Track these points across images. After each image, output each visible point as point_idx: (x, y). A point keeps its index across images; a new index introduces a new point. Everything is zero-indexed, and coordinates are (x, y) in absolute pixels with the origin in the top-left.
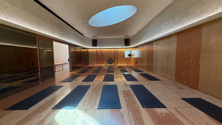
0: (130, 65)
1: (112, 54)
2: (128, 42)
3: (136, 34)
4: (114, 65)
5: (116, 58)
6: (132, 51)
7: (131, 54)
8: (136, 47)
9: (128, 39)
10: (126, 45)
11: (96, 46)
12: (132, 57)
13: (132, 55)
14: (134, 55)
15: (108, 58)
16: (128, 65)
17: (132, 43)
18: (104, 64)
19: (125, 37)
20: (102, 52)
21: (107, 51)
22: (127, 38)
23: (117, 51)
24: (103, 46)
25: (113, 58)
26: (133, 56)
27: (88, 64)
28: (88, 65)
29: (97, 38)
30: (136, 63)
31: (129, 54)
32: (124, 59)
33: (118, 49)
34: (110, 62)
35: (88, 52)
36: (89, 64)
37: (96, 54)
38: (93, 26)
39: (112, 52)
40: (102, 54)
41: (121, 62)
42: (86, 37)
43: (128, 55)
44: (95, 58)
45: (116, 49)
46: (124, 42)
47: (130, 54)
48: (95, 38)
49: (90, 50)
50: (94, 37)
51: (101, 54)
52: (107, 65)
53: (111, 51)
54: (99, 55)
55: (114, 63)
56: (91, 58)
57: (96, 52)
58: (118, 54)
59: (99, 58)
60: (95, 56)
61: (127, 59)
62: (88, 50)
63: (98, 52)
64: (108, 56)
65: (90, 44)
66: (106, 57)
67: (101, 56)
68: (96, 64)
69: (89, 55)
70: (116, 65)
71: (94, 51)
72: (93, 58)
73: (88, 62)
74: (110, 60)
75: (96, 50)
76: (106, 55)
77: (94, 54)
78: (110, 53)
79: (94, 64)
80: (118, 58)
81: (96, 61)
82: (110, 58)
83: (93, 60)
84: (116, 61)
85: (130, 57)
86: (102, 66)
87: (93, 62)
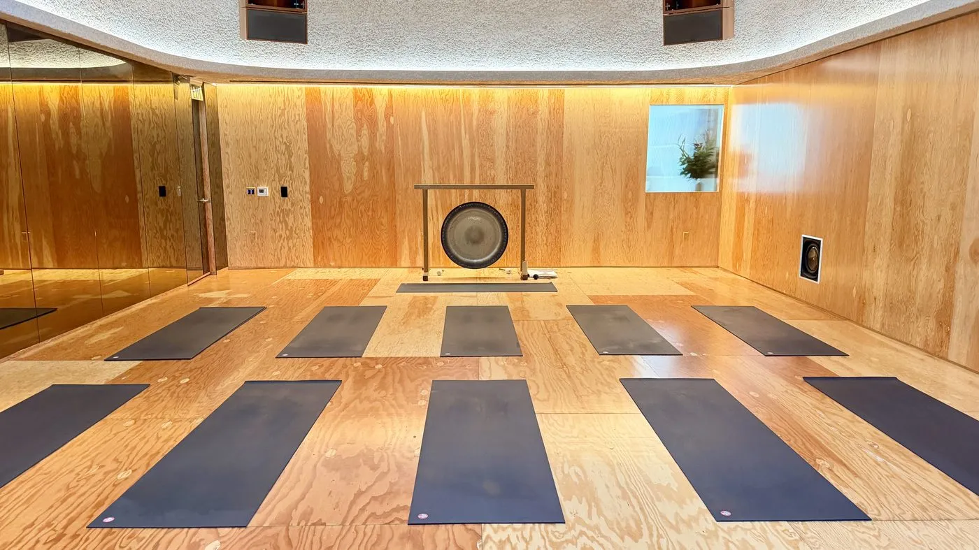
1: (500, 141)
4: (516, 272)
5: (541, 196)
7: (715, 152)
10: (675, 34)
12: (730, 181)
13: (728, 167)
15: (455, 200)
18: (405, 260)
21: (432, 117)
23: (556, 113)
25: (503, 201)
28: (207, 269)
30: (808, 272)
31: (692, 154)
32: (629, 212)
33: (570, 93)
34: (476, 238)
36: (223, 264)
37: (304, 143)
41: (596, 243)
43: (685, 160)
44: (301, 190)
45: (544, 93)
47: (707, 148)
51: (365, 142)
52: (433, 275)
53: (487, 114)
54: (342, 152)
55: (523, 258)
56: (251, 192)
57: (306, 124)
58: (566, 144)
59: (348, 187)
60: (291, 169)
61: (671, 209)
62: (203, 87)
63: (334, 117)
64: (451, 177)
65: (221, 18)
66: (427, 179)
67: (366, 174)
68: (312, 261)
69: (227, 153)
70: (548, 281)
71: (282, 107)
72: (267, 193)
73: (211, 240)
74: (478, 218)
75: (306, 89)
76: (431, 159)
77: (284, 137)
78: (467, 136)
79: (286, 262)
80: (565, 195)
81: (308, 222)
82: (470, 195)
83: (277, 209)
84: (540, 229)
85: (699, 186)
86: (366, 302)
87: (279, 241)
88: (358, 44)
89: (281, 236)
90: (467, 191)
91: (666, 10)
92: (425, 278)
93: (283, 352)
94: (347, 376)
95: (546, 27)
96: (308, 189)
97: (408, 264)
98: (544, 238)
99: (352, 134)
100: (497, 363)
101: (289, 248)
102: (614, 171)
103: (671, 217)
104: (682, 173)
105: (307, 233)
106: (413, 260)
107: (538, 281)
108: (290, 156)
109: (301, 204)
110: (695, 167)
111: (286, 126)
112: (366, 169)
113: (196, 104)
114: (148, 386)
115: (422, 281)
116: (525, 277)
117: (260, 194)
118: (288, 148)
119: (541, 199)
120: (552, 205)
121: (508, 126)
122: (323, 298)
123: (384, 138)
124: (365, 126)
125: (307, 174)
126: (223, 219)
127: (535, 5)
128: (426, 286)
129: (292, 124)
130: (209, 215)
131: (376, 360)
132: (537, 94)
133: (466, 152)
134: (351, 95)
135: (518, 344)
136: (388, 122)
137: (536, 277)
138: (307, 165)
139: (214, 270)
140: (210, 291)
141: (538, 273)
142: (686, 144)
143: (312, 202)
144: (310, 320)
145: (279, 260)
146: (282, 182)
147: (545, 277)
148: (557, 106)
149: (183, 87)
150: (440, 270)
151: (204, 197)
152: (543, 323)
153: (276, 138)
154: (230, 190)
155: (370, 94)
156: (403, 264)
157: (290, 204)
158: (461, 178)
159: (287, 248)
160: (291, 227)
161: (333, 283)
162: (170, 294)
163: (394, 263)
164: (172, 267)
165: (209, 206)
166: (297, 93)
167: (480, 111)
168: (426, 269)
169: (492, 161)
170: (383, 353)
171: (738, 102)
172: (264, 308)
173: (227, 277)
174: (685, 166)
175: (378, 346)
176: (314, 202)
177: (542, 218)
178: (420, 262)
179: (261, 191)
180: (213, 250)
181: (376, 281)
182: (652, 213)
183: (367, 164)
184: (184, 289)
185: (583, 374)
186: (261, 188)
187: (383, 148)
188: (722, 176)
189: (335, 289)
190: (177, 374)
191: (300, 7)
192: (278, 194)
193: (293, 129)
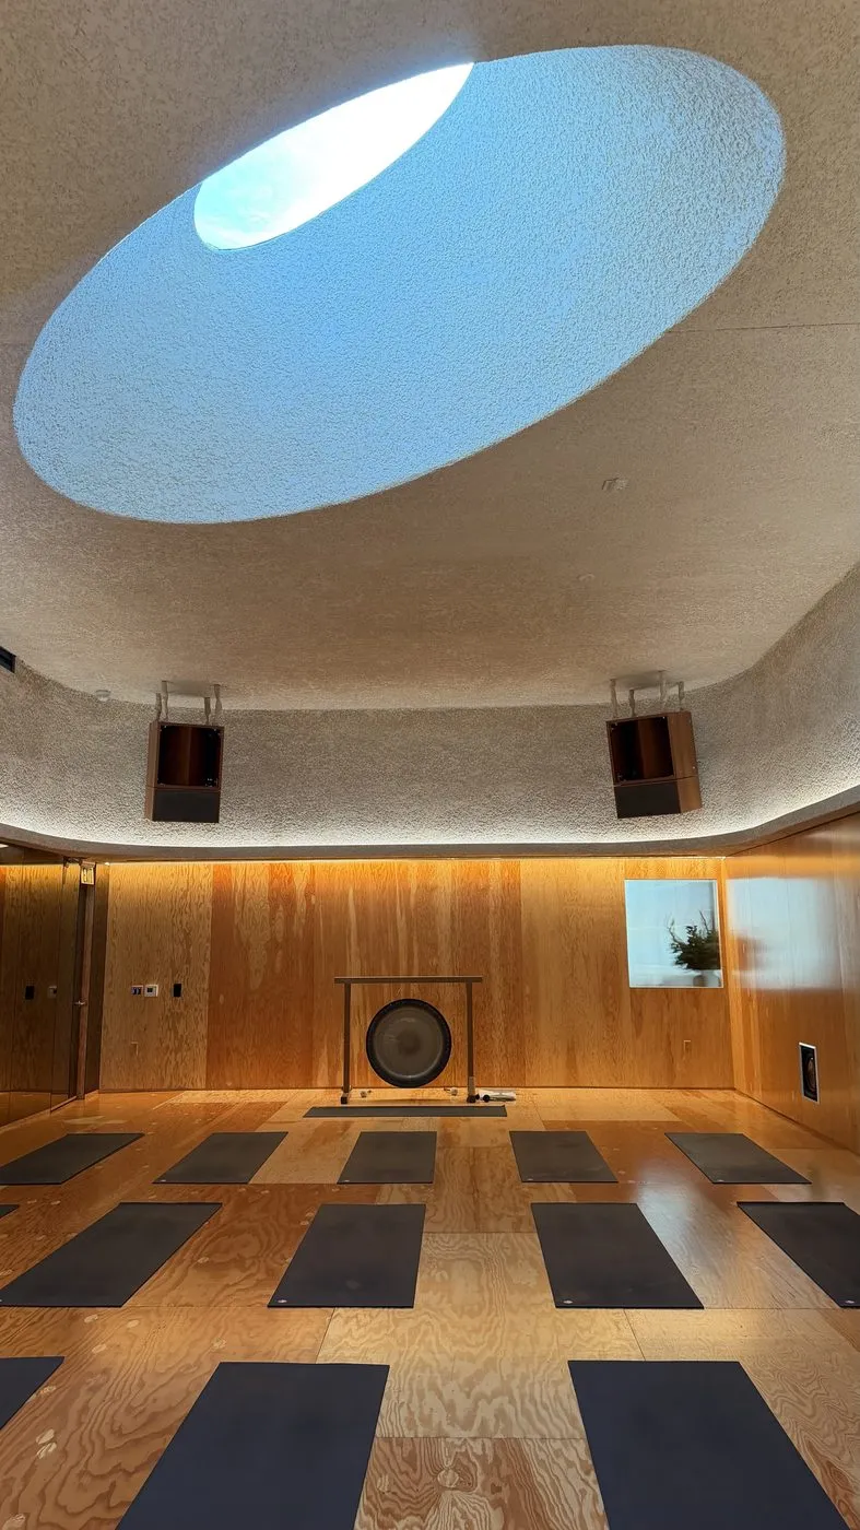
0: (708, 1103)
1: (444, 922)
2: (666, 767)
3: (782, 652)
4: (463, 1093)
6: (732, 886)
7: (712, 937)
8: (791, 837)
9: (659, 725)
10: (630, 807)
11: (206, 813)
12: (735, 973)
13: (730, 954)
14: (765, 956)
15: (388, 995)
16: (677, 1098)
17: (714, 775)
18: (322, 1077)
19: (623, 697)
20: (301, 906)
21: (361, 895)
22: (648, 701)
23: (511, 889)
24: (314, 813)
25: (447, 999)
26: (744, 964)
27: (80, 1075)
28: (73, 1092)
29: (230, 704)
30: (810, 1090)
31: (684, 938)
32: (611, 1013)
33: (527, 866)
34: (410, 1046)
35: (102, 908)
36: (93, 1086)
37: (206, 929)
38: (116, 504)
39: (443, 902)
40: (298, 929)
41: (571, 1050)
42: (70, 696)
43: (678, 946)
44: (198, 988)
45: (495, 864)
46: (604, 760)
47: (702, 932)
48: (199, 704)
49: (120, 875)
50: (188, 690)
51: (280, 925)
52: (355, 1096)
53: (428, 891)
54: (251, 940)
55: (471, 1073)
56: (138, 992)
57: (210, 906)
58: (524, 926)
59: (256, 982)
60: (188, 962)
61: (665, 1009)
62: (95, 869)
63: (244, 899)
64: (383, 968)
65: (125, 795)
66: (354, 972)
67: (278, 965)
68: (204, 1083)
69: (114, 944)
70: (500, 1104)
71: (185, 888)
72: (157, 992)
73: (83, 1054)
74: (413, 1020)
75: (215, 866)
76: (359, 944)
77: (184, 924)
78: (404, 918)
79: (171, 1083)
80: (527, 990)
81: (203, 1029)
82: (407, 992)
83: (167, 1012)
84: (498, 1035)
85: (701, 980)
86: (263, 1129)
87: (165, 1054)
88: (277, 816)
89: (168, 1047)
90: (402, 985)
91: (616, 782)
92: (344, 1100)
93: (162, 1177)
94: (229, 1201)
95: (490, 796)
96: (206, 986)
97: (327, 1084)
98: (503, 1047)
99: (264, 918)
100: (400, 1189)
101: (177, 1063)
102: (586, 958)
103: (666, 1019)
104: (677, 963)
105: (200, 1044)
106: (332, 1078)
107: (491, 1104)
108: (189, 946)
109: (196, 1005)
110: (690, 956)
111: (187, 909)
112: (278, 959)
113: (84, 888)
114: (18, 1206)
115: (339, 1104)
116: (473, 1098)
117: (147, 994)
118: (187, 935)
119: (497, 995)
120: (511, 1002)
121: (454, 904)
122: (212, 1124)
123: (303, 921)
124: (281, 908)
125: (206, 969)
126: (99, 1028)
127: (477, 773)
128: (345, 1109)
129: (194, 908)
130: (84, 1022)
131: (263, 1186)
132: (487, 866)
133: (402, 936)
134: (267, 871)
135: (433, 1171)
136: (309, 901)
137: (486, 1098)
138: (208, 956)
139: (82, 1092)
140: (76, 1117)
141: (491, 1093)
142: (676, 926)
143: (210, 1003)
144: (194, 1147)
145: (163, 1080)
146: (175, 978)
147: (498, 1099)
148: (512, 881)
149: (73, 868)
150: (366, 1090)
151: (80, 999)
152: (471, 1150)
153: (173, 924)
154: (112, 989)
155: (288, 869)
156: (320, 1084)
157: (182, 1005)
158: (396, 970)
159: (173, 1063)
160: (182, 1036)
161: (225, 1107)
162: (29, 1121)
163: (307, 1082)
164: (29, 1090)
165: (86, 1010)
166: (203, 872)
167: (418, 887)
168: (346, 1089)
169: (435, 947)
170: (272, 1179)
171: (731, 877)
172: (141, 1135)
173: (97, 1101)
174: (679, 953)
175: (271, 1172)
176: (212, 1002)
177: (499, 1020)
178: (340, 1082)
179: (150, 990)
180: (83, 1068)
181: (281, 1104)
182: (640, 1014)
183: (280, 953)
184: (46, 1115)
185: (492, 1199)
186: (150, 986)
187: (301, 932)
188: (725, 967)
189: (227, 1114)
190: (47, 1197)
191: (213, 784)
192: (170, 995)
193: (195, 914)
